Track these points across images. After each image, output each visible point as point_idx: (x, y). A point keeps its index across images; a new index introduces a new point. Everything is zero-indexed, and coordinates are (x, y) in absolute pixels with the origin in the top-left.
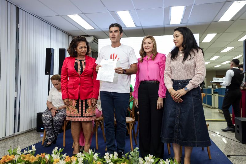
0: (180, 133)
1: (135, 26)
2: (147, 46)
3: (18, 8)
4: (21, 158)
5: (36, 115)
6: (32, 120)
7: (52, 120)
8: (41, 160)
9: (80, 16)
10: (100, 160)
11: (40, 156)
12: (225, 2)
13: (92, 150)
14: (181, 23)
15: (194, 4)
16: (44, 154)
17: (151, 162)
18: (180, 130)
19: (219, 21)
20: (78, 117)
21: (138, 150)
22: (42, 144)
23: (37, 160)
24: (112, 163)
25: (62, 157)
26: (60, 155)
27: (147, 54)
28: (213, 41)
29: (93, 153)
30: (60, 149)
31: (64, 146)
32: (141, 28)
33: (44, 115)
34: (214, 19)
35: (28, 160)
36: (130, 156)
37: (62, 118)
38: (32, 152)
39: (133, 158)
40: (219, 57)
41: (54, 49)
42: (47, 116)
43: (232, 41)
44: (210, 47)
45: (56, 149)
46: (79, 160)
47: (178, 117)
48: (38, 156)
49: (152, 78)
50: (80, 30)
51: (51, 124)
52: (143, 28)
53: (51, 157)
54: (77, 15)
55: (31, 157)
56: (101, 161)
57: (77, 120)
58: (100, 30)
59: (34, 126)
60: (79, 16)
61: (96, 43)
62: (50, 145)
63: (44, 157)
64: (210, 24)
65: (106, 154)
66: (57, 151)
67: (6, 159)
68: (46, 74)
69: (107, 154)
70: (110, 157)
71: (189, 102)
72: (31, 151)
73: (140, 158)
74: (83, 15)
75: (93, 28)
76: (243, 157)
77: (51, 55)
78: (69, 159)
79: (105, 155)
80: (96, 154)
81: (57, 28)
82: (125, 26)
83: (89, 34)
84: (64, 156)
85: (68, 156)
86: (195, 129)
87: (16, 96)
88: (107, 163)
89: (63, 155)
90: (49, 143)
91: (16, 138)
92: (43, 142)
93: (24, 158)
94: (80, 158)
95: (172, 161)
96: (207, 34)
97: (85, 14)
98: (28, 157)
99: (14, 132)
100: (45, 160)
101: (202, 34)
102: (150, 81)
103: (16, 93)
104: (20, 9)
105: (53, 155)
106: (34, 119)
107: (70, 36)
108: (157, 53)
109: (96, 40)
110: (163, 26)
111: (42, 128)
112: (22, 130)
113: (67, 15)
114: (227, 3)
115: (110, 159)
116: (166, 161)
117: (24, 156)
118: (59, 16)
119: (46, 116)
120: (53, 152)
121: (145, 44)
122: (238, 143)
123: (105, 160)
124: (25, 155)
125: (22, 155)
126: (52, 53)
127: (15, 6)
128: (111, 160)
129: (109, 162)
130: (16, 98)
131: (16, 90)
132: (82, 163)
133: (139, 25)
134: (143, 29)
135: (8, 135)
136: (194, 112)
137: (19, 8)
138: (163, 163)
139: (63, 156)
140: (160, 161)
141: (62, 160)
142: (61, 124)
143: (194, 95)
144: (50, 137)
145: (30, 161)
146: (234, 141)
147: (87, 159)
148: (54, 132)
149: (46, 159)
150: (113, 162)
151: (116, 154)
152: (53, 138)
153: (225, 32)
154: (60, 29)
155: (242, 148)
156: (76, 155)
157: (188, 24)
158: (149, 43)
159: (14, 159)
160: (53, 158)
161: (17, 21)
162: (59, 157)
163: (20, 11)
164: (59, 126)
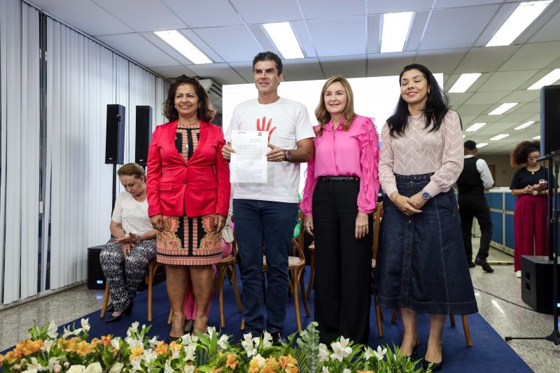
0: (415, 285)
1: (302, 56)
2: (333, 99)
3: (43, 15)
4: (59, 347)
5: (86, 252)
6: (76, 263)
7: (123, 264)
8: (102, 351)
9: (182, 34)
10: (233, 349)
11: (99, 341)
12: (502, 4)
13: (214, 328)
14: (405, 50)
15: (433, 7)
16: (109, 337)
17: (346, 353)
18: (414, 279)
19: (487, 45)
20: (181, 256)
21: (316, 328)
22: (102, 315)
23: (94, 351)
24: (259, 355)
25: (149, 344)
26: (144, 338)
27: (332, 116)
28: (473, 91)
29: (217, 334)
30: (144, 326)
31: (150, 319)
32: (316, 60)
33: (104, 253)
34: (476, 41)
35: (74, 351)
36: (299, 341)
37: (144, 260)
38: (82, 333)
39: (307, 346)
40: (485, 124)
41: (124, 108)
42: (112, 254)
43: (514, 91)
44: (467, 103)
45: (135, 325)
46: (186, 349)
47: (408, 254)
48: (96, 341)
49: (343, 171)
50: (183, 65)
51: (120, 271)
52: (321, 60)
53: (125, 345)
54: (175, 31)
55: (80, 344)
56: (234, 351)
57: (178, 264)
58: (225, 65)
59: (82, 276)
60: (179, 34)
61: (217, 93)
62: (119, 318)
63: (109, 344)
64: (467, 53)
65: (245, 336)
66: (136, 331)
67: (25, 349)
68: (107, 162)
69: (248, 336)
70: (254, 343)
71: (431, 222)
72: (80, 330)
73: (321, 344)
74: (188, 31)
75: (211, 62)
76: (539, 341)
77: (118, 119)
78: (165, 348)
79: (244, 340)
80: (225, 338)
81: (131, 61)
83: (200, 75)
84: (153, 341)
85: (162, 342)
86: (445, 277)
87: (41, 212)
88: (249, 355)
89: (151, 339)
90: (116, 314)
91: (43, 303)
92: (103, 312)
93: (65, 347)
94: (187, 345)
95: (390, 352)
96: (459, 75)
97: (195, 30)
98: (73, 344)
99: (39, 290)
100: (111, 351)
101: (451, 75)
102: (340, 176)
103: (41, 203)
104: (48, 18)
105: (129, 340)
106: (82, 262)
107: (160, 79)
108: (354, 116)
109: (217, 86)
110: (364, 57)
111: (99, 282)
112: (55, 284)
113: (152, 32)
114: (506, 5)
115: (254, 347)
116: (376, 351)
117: (65, 342)
118: (136, 34)
119: (109, 255)
120: (129, 333)
121: (329, 94)
122: (527, 310)
123: (243, 349)
124: (67, 339)
125: (60, 340)
126: (120, 117)
127: (37, 12)
128: (258, 350)
129: (254, 354)
130: (41, 216)
131: (41, 198)
132: (194, 356)
133: (311, 54)
134: (320, 63)
135: (24, 296)
136: (441, 242)
137: (46, 16)
138: (372, 355)
139: (150, 341)
140: (364, 351)
141: (150, 350)
142: (144, 272)
143: (441, 207)
144: (118, 300)
145: (78, 352)
146: (519, 308)
147: (203, 347)
148: (126, 289)
149: (114, 348)
150: (260, 353)
151: (268, 336)
152: (125, 302)
153: (500, 69)
154: (137, 64)
155: (537, 323)
156: (180, 340)
157: (420, 53)
158: (338, 93)
159: (43, 348)
160: (129, 345)
161: (43, 45)
162: (142, 345)
163: (49, 22)
164: (137, 276)
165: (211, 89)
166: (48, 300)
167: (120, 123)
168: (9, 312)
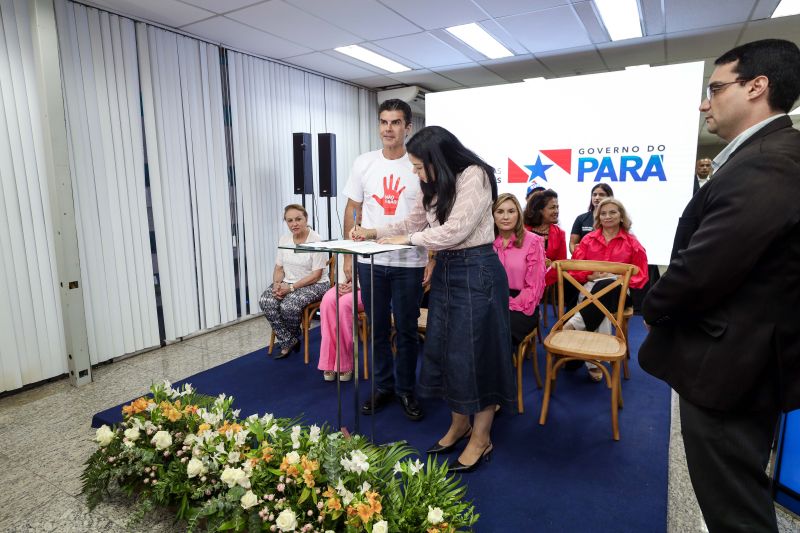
1: (510, 54)
3: (223, 49)
7: (279, 309)
9: (363, 47)
14: (645, 35)
16: (196, 407)
19: (774, 16)
22: (270, 351)
26: (227, 411)
30: (231, 397)
31: (306, 362)
32: (530, 57)
34: (752, 14)
35: (167, 416)
41: (309, 136)
45: (222, 397)
48: (188, 408)
50: (381, 75)
51: (279, 316)
52: (537, 56)
54: (355, 46)
55: (171, 412)
58: (426, 71)
60: (360, 48)
61: (421, 102)
62: (286, 356)
64: (743, 29)
67: (135, 408)
68: (296, 192)
75: (410, 70)
77: (303, 148)
81: (326, 77)
82: (485, 56)
83: (405, 82)
87: (235, 245)
89: (235, 410)
90: (284, 352)
91: (244, 327)
97: (374, 43)
98: (167, 410)
99: (239, 316)
103: (234, 237)
107: (363, 90)
109: (421, 97)
110: (592, 48)
112: (255, 310)
113: (334, 49)
118: (318, 53)
120: (216, 404)
126: (304, 145)
127: (217, 48)
133: (521, 51)
134: (538, 59)
135: (225, 322)
137: (227, 50)
145: (169, 418)
151: (316, 430)
154: (333, 79)
157: (669, 36)
159: (147, 409)
163: (231, 55)
164: (293, 321)
165: (418, 97)
166: (247, 325)
167: (306, 153)
168: (210, 335)
